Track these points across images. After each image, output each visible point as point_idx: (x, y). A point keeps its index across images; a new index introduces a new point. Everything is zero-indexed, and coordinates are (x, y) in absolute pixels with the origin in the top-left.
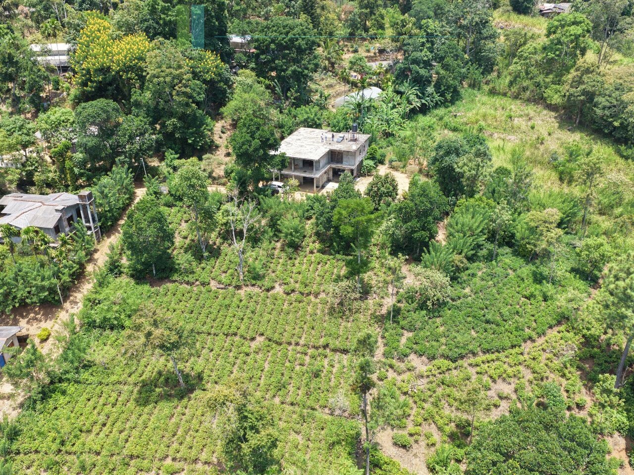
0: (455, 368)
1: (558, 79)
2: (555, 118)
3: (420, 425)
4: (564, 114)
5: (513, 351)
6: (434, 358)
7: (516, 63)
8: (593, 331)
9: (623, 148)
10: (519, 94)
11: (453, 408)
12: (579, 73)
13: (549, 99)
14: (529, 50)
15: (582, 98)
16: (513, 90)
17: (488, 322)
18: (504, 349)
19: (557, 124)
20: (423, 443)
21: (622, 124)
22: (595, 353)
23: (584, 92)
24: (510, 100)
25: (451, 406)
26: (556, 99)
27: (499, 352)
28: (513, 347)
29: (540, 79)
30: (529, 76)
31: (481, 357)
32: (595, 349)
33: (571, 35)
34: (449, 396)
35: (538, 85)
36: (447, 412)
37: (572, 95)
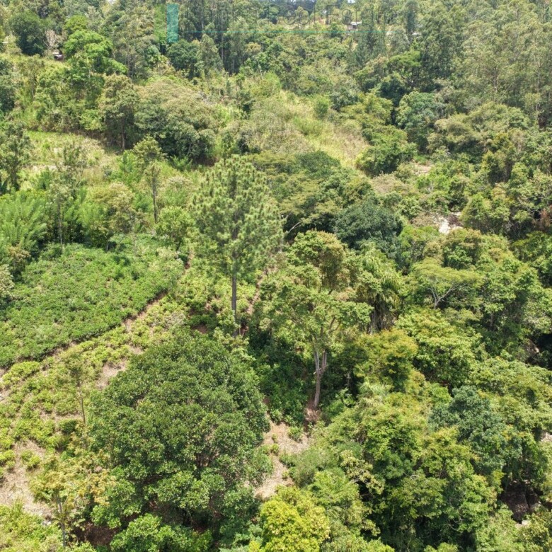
0: (44, 369)
1: (91, 102)
2: (99, 144)
3: (12, 447)
4: (108, 140)
5: (114, 332)
6: (10, 364)
7: (39, 91)
8: (196, 299)
9: (175, 159)
10: (51, 126)
11: (54, 415)
12: (111, 88)
13: (87, 126)
14: (51, 75)
15: (121, 115)
16: (44, 123)
17: (73, 309)
18: (101, 333)
19: (103, 151)
20: (21, 469)
21: (168, 135)
22: (206, 319)
23: (122, 109)
24: (43, 134)
25: (49, 412)
26: (95, 124)
27: (97, 337)
28: (112, 327)
29: (71, 104)
30: (59, 104)
31: (75, 348)
32: (204, 316)
33: (93, 52)
34: (43, 401)
35: (71, 112)
36: (46, 420)
37: (109, 112)
